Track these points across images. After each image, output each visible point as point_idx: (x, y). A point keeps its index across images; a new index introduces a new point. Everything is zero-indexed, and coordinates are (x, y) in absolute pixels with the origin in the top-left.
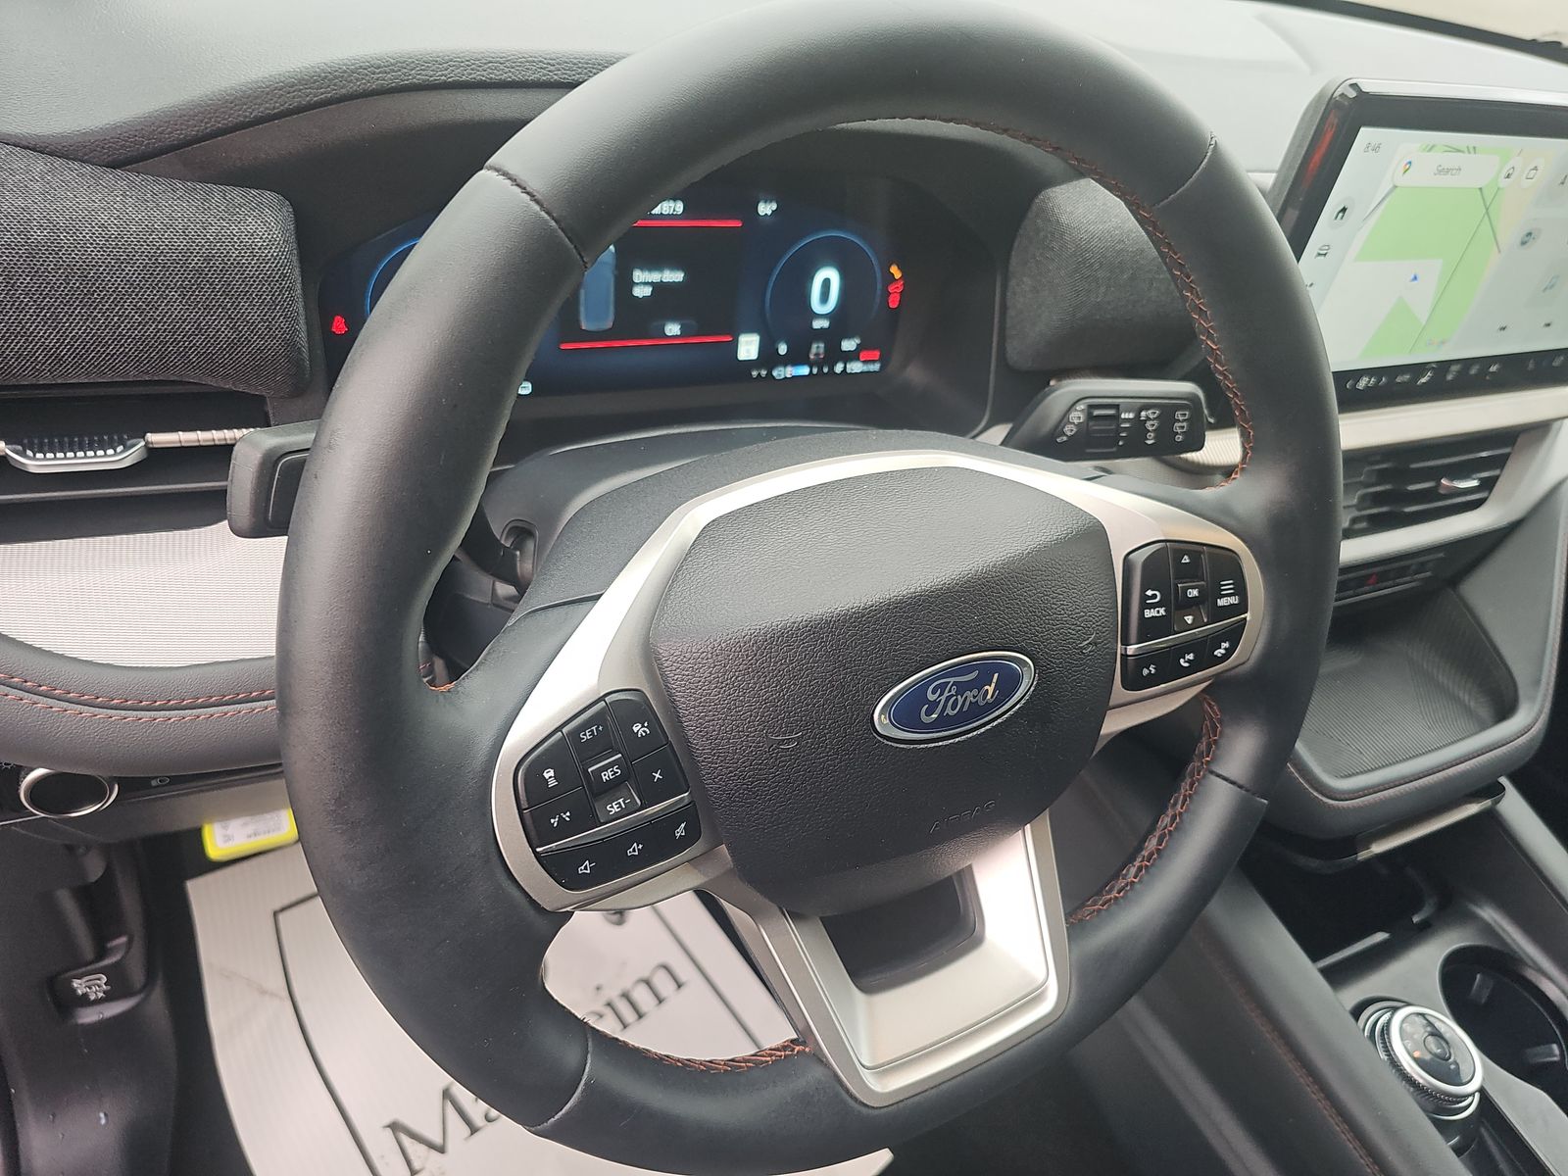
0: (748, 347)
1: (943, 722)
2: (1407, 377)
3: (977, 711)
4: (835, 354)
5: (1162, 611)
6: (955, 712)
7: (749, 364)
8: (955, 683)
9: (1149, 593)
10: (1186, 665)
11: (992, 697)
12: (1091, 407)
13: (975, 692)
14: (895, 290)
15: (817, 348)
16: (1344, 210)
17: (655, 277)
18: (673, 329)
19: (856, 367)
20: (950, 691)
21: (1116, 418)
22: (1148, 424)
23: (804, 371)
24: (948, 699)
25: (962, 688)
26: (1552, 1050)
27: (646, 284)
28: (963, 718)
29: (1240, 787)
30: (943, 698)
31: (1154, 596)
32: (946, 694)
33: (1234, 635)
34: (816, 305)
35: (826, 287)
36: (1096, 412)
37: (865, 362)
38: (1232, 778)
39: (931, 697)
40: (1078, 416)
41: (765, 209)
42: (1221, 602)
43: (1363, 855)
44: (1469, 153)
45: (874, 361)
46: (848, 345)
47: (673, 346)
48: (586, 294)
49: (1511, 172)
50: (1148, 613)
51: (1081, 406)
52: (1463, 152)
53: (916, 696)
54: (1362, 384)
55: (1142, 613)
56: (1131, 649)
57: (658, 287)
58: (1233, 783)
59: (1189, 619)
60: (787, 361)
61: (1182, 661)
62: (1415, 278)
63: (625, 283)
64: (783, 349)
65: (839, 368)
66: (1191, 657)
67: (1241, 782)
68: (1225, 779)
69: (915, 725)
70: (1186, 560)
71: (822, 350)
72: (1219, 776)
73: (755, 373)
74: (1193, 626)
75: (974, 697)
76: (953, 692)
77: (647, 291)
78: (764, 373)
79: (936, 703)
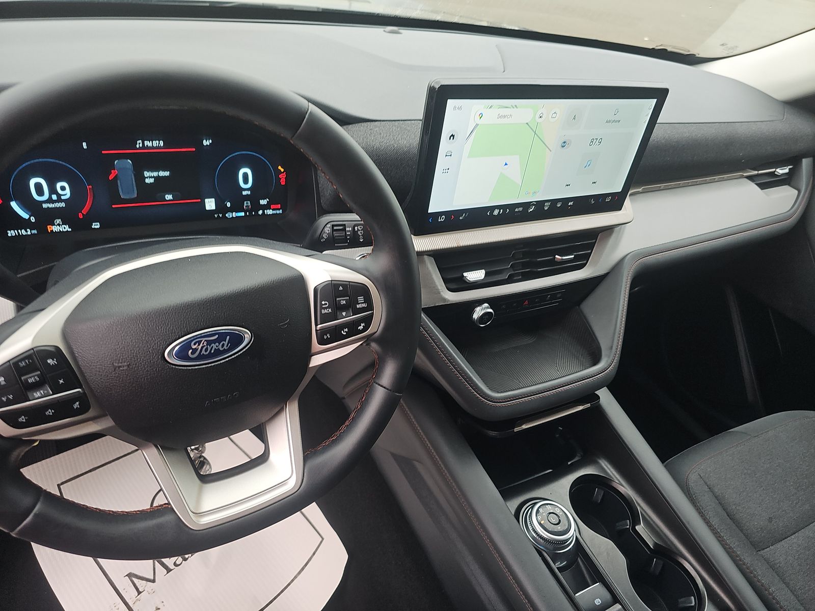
0: (210, 204)
1: (201, 357)
2: (521, 209)
3: (218, 353)
4: (256, 206)
5: (330, 310)
6: (207, 353)
7: (212, 212)
8: (205, 341)
9: (323, 303)
10: (345, 333)
11: (227, 346)
12: (333, 226)
13: (217, 344)
14: (283, 177)
15: (247, 204)
16: (453, 136)
17: (155, 174)
18: (169, 197)
19: (270, 212)
20: (203, 343)
21: (344, 229)
22: (359, 232)
23: (242, 214)
24: (202, 347)
25: (209, 343)
26: (627, 523)
27: (150, 177)
28: (210, 356)
29: (387, 389)
30: (200, 347)
31: (326, 304)
32: (201, 345)
33: (368, 320)
34: (242, 185)
35: (245, 176)
36: (335, 228)
37: (274, 209)
38: (384, 386)
39: (194, 347)
40: (328, 230)
41: (206, 143)
42: (358, 306)
43: (516, 430)
44: (514, 108)
45: (279, 209)
46: (263, 202)
47: (169, 205)
48: (120, 182)
49: (541, 115)
50: (323, 311)
51: (329, 225)
52: (510, 108)
53: (186, 346)
54: (496, 212)
55: (321, 311)
56: (319, 326)
57: (157, 179)
58: (384, 388)
59: (344, 314)
60: (231, 210)
61: (342, 332)
62: (506, 164)
63: (140, 179)
64: (229, 205)
65: (260, 212)
66: (346, 330)
67: (387, 387)
68: (382, 386)
69: (187, 358)
70: (341, 288)
71: (249, 204)
72: (379, 385)
73: (216, 216)
74: (346, 318)
75: (217, 346)
76: (205, 344)
77: (152, 180)
78: (221, 215)
79: (196, 350)
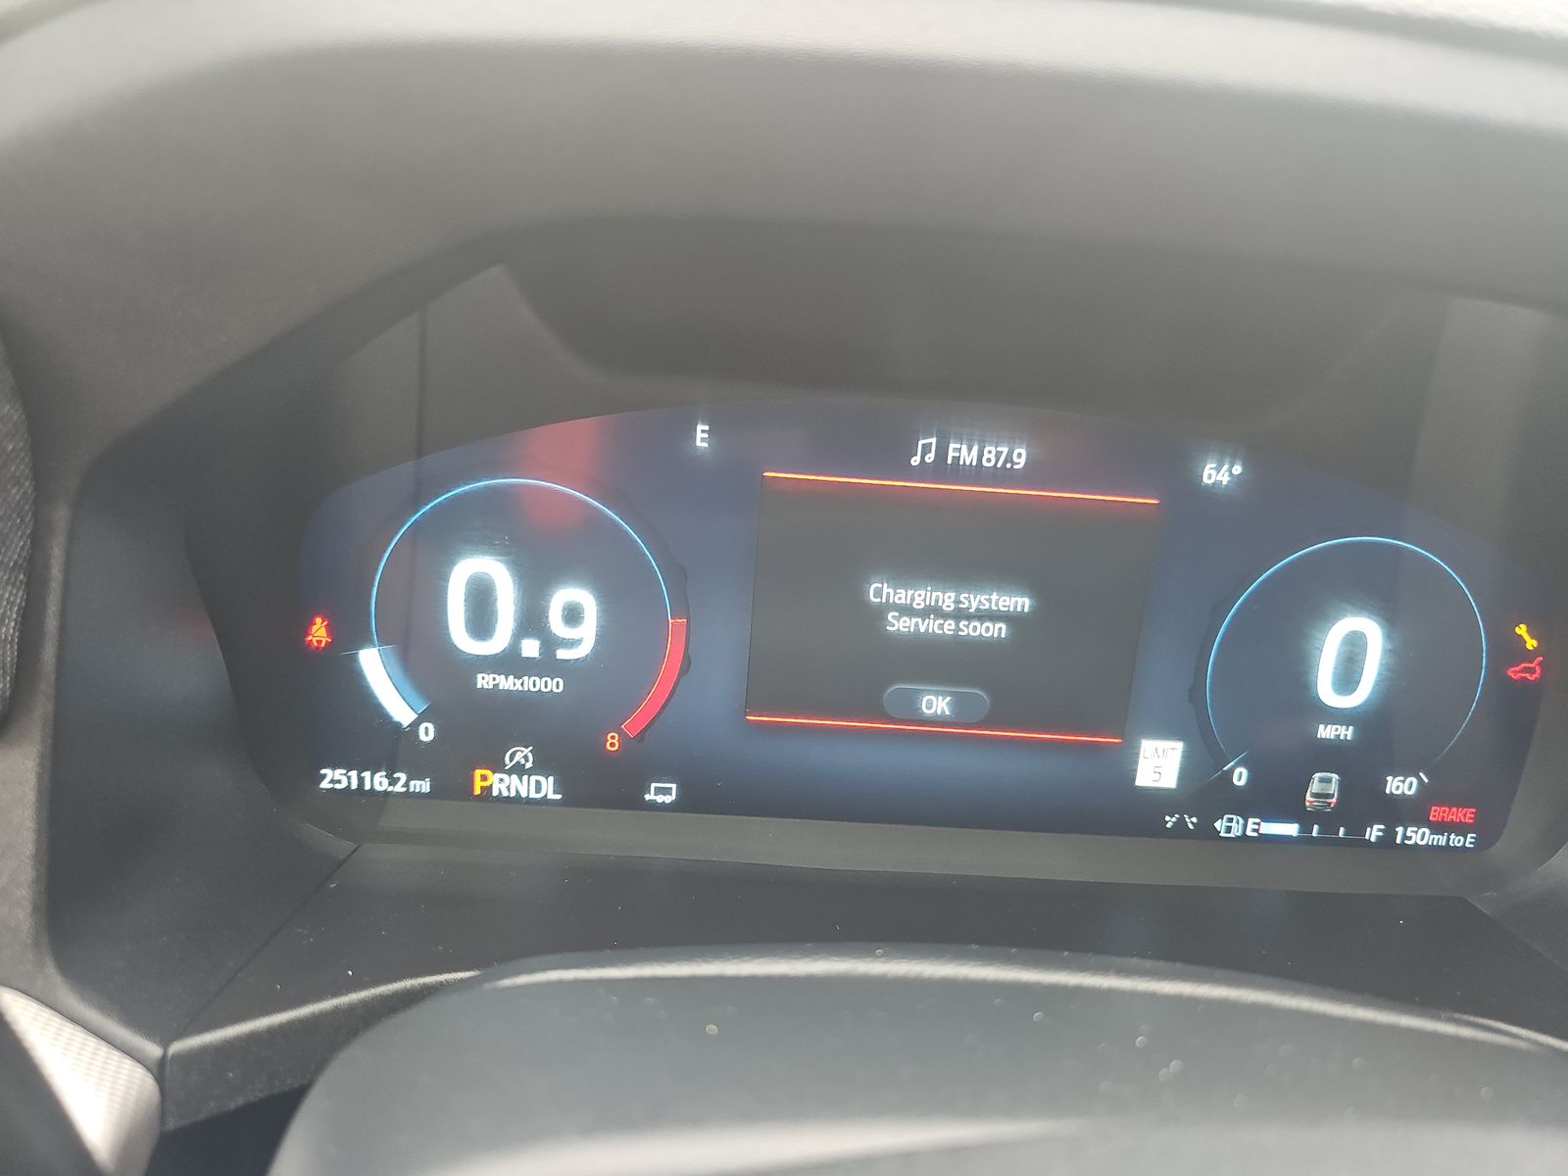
0: (1159, 764)
7: (1158, 801)
15: (1323, 786)
19: (1418, 836)
23: (1291, 829)
34: (1326, 692)
35: (1352, 654)
37: (1438, 828)
41: (1217, 474)
45: (1463, 829)
46: (1398, 786)
60: (1245, 804)
64: (1240, 777)
65: (1374, 833)
71: (1333, 788)
73: (1170, 821)
78: (1191, 822)
